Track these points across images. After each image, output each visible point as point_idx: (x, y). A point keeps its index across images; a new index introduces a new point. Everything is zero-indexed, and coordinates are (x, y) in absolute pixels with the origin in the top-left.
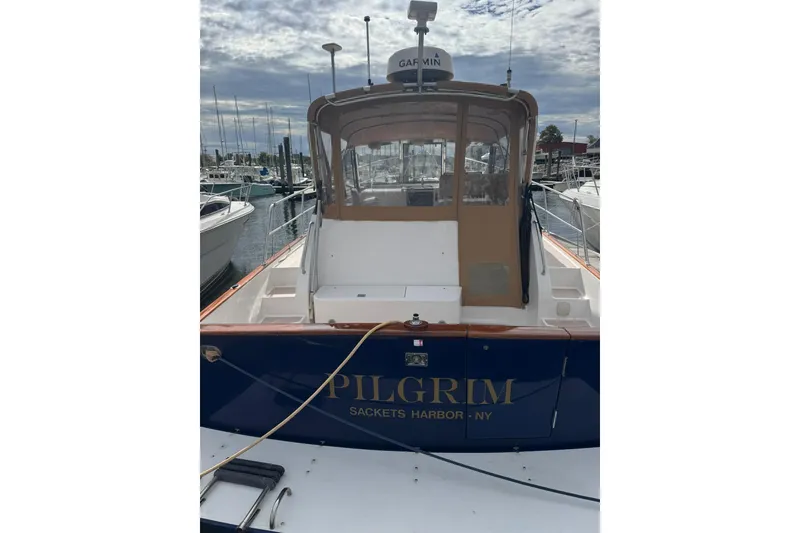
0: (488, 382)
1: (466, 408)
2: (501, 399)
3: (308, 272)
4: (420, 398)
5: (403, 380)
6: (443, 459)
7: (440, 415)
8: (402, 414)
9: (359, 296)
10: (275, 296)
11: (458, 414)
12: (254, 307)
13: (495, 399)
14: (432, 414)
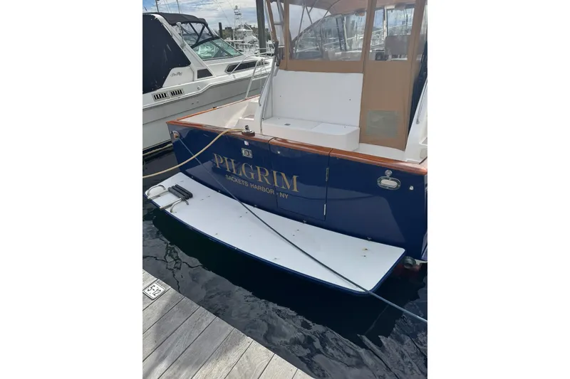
3: (262, 106)
5: (244, 165)
7: (263, 189)
8: (246, 184)
9: (287, 125)
10: (246, 119)
11: (271, 191)
12: (230, 121)
14: (259, 188)
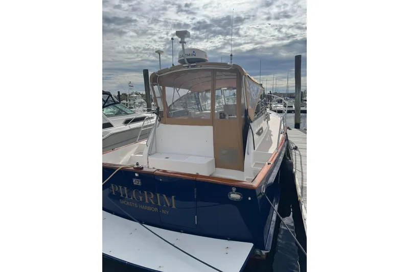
0: (164, 196)
1: (158, 207)
2: (171, 206)
3: (149, 146)
4: (141, 200)
5: (134, 191)
6: (146, 228)
7: (149, 208)
8: (136, 206)
9: (167, 158)
10: (137, 155)
11: (156, 209)
12: (125, 158)
13: (169, 205)
14: (146, 208)
